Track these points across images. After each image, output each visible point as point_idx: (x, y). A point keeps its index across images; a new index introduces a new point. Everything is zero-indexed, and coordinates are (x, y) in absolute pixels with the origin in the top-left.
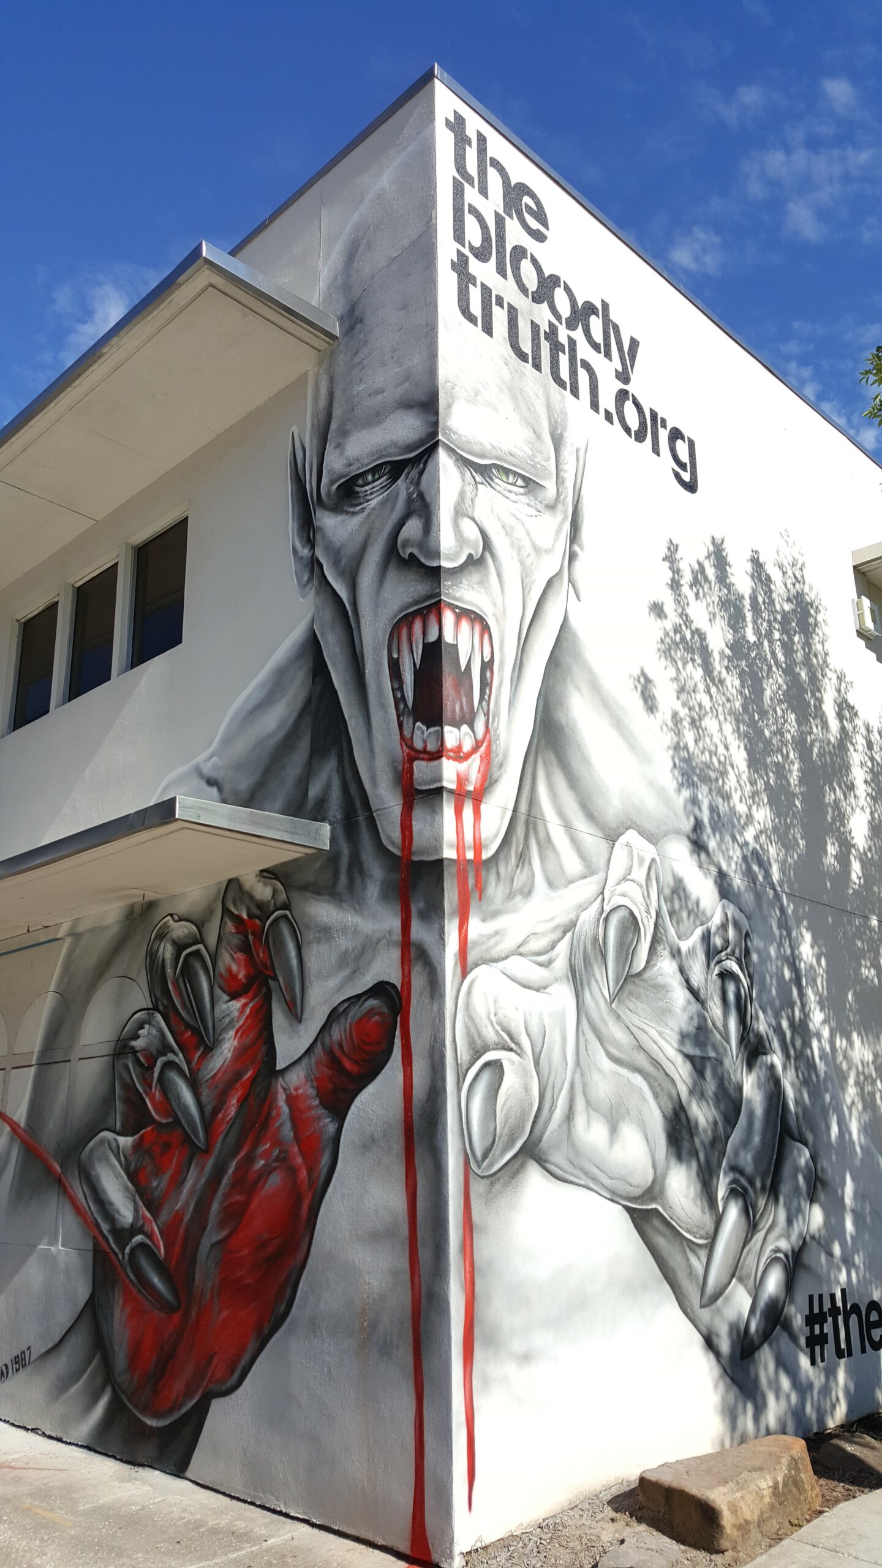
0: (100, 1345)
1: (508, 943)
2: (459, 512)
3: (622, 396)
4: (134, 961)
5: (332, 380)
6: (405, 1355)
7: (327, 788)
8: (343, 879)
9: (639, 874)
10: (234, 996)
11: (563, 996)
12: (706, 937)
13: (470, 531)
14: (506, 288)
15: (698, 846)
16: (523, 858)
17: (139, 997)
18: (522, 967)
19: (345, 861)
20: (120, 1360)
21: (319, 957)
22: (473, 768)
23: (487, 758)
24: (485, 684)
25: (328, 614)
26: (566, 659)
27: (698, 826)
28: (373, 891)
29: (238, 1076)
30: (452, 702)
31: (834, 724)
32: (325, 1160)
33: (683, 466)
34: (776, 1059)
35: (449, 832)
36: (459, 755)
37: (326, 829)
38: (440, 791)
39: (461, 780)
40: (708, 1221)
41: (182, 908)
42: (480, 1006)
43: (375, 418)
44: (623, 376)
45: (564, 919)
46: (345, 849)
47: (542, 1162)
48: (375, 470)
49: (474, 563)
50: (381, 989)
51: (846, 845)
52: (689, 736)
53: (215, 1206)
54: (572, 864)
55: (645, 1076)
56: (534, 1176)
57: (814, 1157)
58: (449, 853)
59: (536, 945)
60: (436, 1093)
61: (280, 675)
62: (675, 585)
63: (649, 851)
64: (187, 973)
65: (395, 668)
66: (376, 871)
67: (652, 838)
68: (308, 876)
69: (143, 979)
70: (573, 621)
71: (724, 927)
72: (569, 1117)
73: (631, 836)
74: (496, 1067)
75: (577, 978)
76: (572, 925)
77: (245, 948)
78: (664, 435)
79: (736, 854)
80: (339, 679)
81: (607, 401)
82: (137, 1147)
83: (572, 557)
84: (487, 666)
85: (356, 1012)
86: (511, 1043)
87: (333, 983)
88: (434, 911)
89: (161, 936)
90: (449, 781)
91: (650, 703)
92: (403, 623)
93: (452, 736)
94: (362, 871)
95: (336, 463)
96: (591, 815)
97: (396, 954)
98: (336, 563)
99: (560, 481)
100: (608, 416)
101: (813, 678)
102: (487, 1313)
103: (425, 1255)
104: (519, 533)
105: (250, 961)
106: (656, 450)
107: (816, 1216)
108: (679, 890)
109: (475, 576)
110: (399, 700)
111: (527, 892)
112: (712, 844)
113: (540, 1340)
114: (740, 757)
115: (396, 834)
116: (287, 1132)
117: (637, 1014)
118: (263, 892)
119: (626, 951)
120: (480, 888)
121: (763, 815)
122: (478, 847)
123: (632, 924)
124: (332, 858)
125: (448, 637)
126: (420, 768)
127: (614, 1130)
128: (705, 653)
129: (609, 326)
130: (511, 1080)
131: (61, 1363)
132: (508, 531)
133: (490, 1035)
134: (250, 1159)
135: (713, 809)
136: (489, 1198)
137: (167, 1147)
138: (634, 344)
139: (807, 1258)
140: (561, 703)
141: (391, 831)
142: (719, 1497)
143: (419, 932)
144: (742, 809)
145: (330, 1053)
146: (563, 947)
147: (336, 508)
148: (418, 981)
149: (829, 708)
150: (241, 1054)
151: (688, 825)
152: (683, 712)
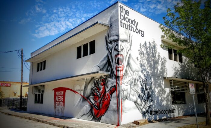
0: (92, 113)
1: (125, 82)
2: (121, 46)
3: (136, 29)
4: (92, 82)
5: (109, 31)
6: (117, 112)
7: (110, 69)
8: (111, 77)
9: (136, 75)
10: (102, 86)
11: (129, 86)
12: (142, 80)
13: (122, 47)
14: (125, 22)
15: (142, 72)
16: (126, 75)
17: (93, 85)
18: (126, 84)
19: (111, 75)
20: (94, 114)
21: (109, 83)
22: (122, 68)
23: (123, 67)
24: (123, 61)
25: (109, 53)
26: (130, 57)
27: (142, 70)
28: (114, 78)
29: (103, 92)
30: (120, 63)
31: (157, 58)
32: (110, 99)
33: (142, 34)
34: (149, 90)
35: (120, 74)
36: (121, 67)
37: (110, 72)
38: (119, 70)
39: (121, 69)
40: (141, 103)
41: (97, 78)
42: (122, 87)
43: (113, 36)
44: (136, 27)
45: (129, 80)
46: (111, 74)
47: (127, 99)
48: (113, 41)
49: (122, 50)
50: (114, 86)
51: (158, 70)
52: (142, 62)
53: (101, 102)
54: (130, 75)
55: (136, 92)
56: (126, 99)
57: (152, 98)
58: (120, 75)
59: (127, 82)
60: (119, 94)
61: (105, 58)
62: (141, 47)
63: (137, 73)
64: (98, 83)
65: (115, 59)
66: (114, 76)
67: (138, 72)
68: (108, 76)
69: (93, 84)
70: (131, 53)
71: (144, 79)
72: (129, 95)
73: (136, 72)
74: (124, 92)
75: (130, 85)
76: (130, 80)
77: (103, 82)
78: (140, 32)
79: (146, 72)
80: (110, 59)
81: (135, 30)
82: (94, 97)
83: (131, 47)
84: (123, 59)
85: (112, 88)
86: (125, 90)
87: (111, 85)
88: (119, 80)
89: (95, 80)
90: (120, 70)
91: (138, 60)
92: (116, 55)
93: (120, 66)
94: (113, 76)
95: (110, 39)
96: (132, 71)
97: (116, 83)
98: (110, 48)
99: (130, 40)
100: (135, 32)
101: (155, 53)
102: (123, 109)
103: (118, 105)
104: (126, 46)
105: (103, 83)
106: (139, 34)
107: (152, 103)
108: (140, 76)
109: (122, 51)
110: (116, 62)
111: (126, 78)
112: (143, 72)
113: (127, 111)
114: (147, 63)
115: (116, 74)
116: (107, 96)
117: (136, 87)
118: (104, 77)
119: (135, 82)
120: (122, 78)
121: (149, 68)
122: (122, 75)
123: (135, 79)
124: (110, 75)
125: (120, 57)
126: (118, 68)
127: (133, 96)
128: (144, 53)
129: (135, 22)
130: (125, 93)
131: (88, 114)
132: (125, 46)
133: (123, 89)
134: (104, 98)
135: (144, 68)
136: (123, 101)
137: (97, 97)
138: (138, 23)
139: (151, 107)
140: (129, 61)
141: (115, 73)
142: (140, 122)
143: (118, 82)
144: (147, 68)
145: (110, 90)
146: (129, 82)
147: (110, 44)
148: (118, 85)
149: (157, 56)
150: (103, 90)
151: (141, 70)
152: (141, 60)
